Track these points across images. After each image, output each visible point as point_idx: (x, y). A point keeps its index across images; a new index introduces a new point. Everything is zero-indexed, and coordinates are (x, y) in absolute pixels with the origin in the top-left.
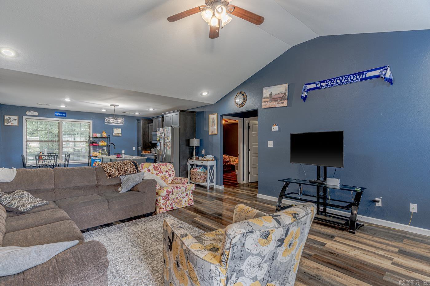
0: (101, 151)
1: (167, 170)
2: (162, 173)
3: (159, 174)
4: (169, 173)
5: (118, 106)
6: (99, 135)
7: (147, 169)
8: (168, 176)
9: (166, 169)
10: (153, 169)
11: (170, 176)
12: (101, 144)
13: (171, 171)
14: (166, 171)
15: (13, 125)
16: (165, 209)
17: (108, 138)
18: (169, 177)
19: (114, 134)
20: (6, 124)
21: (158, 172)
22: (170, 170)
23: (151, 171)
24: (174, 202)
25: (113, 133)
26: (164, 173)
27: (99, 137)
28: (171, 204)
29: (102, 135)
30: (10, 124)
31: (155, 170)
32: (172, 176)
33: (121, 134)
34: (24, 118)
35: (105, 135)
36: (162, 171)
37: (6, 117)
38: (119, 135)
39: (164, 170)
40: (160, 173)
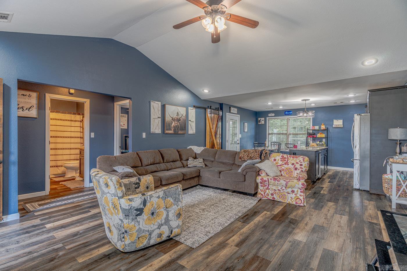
0: (318, 142)
1: (295, 163)
2: (288, 165)
3: (283, 165)
4: (295, 166)
5: (309, 100)
6: (317, 128)
7: (274, 159)
8: (294, 169)
9: (293, 162)
10: (280, 160)
11: (296, 169)
12: (319, 136)
13: (299, 164)
14: (293, 164)
15: (262, 123)
16: (265, 196)
17: (327, 130)
18: (295, 171)
19: (333, 126)
20: (259, 123)
21: (284, 163)
22: (297, 163)
23: (277, 161)
24: (275, 193)
25: (333, 124)
26: (290, 165)
27: (317, 129)
28: (272, 194)
29: (320, 127)
30: (261, 123)
31: (281, 161)
32: (299, 169)
33: (342, 125)
34: (267, 118)
35: (323, 127)
36: (288, 163)
37: (259, 119)
38: (340, 126)
39: (291, 163)
40: (285, 164)
